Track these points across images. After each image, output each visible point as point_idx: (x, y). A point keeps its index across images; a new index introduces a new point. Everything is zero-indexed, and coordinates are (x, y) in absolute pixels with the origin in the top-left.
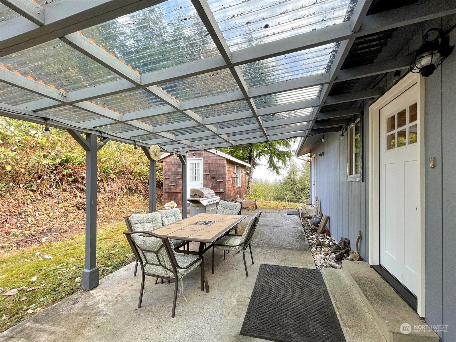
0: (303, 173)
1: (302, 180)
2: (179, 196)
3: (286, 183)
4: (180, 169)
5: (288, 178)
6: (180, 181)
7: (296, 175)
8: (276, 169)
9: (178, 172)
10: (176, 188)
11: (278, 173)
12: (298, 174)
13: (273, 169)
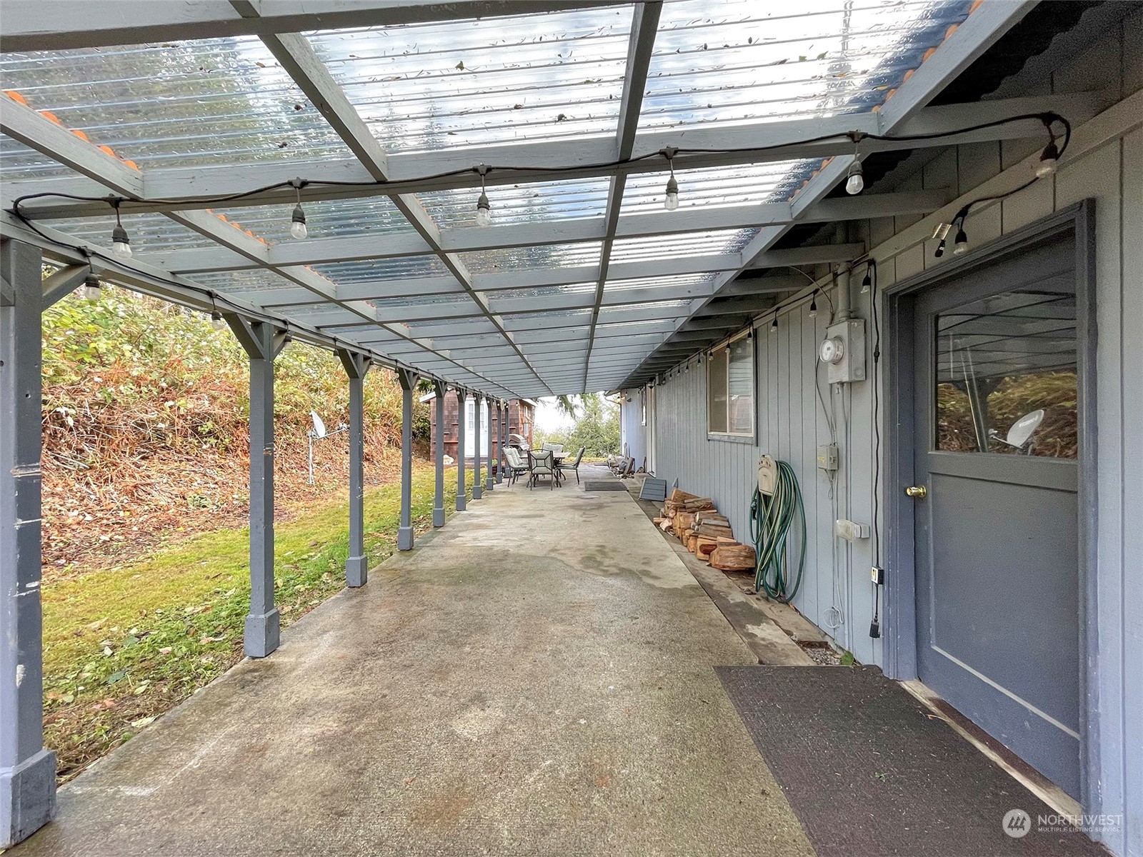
0: (613, 414)
1: (612, 428)
2: (455, 447)
3: (580, 434)
4: (456, 413)
5: (586, 424)
6: (456, 429)
7: (601, 418)
8: (569, 408)
9: (453, 416)
10: (451, 438)
11: (573, 415)
12: (603, 416)
13: (566, 408)
